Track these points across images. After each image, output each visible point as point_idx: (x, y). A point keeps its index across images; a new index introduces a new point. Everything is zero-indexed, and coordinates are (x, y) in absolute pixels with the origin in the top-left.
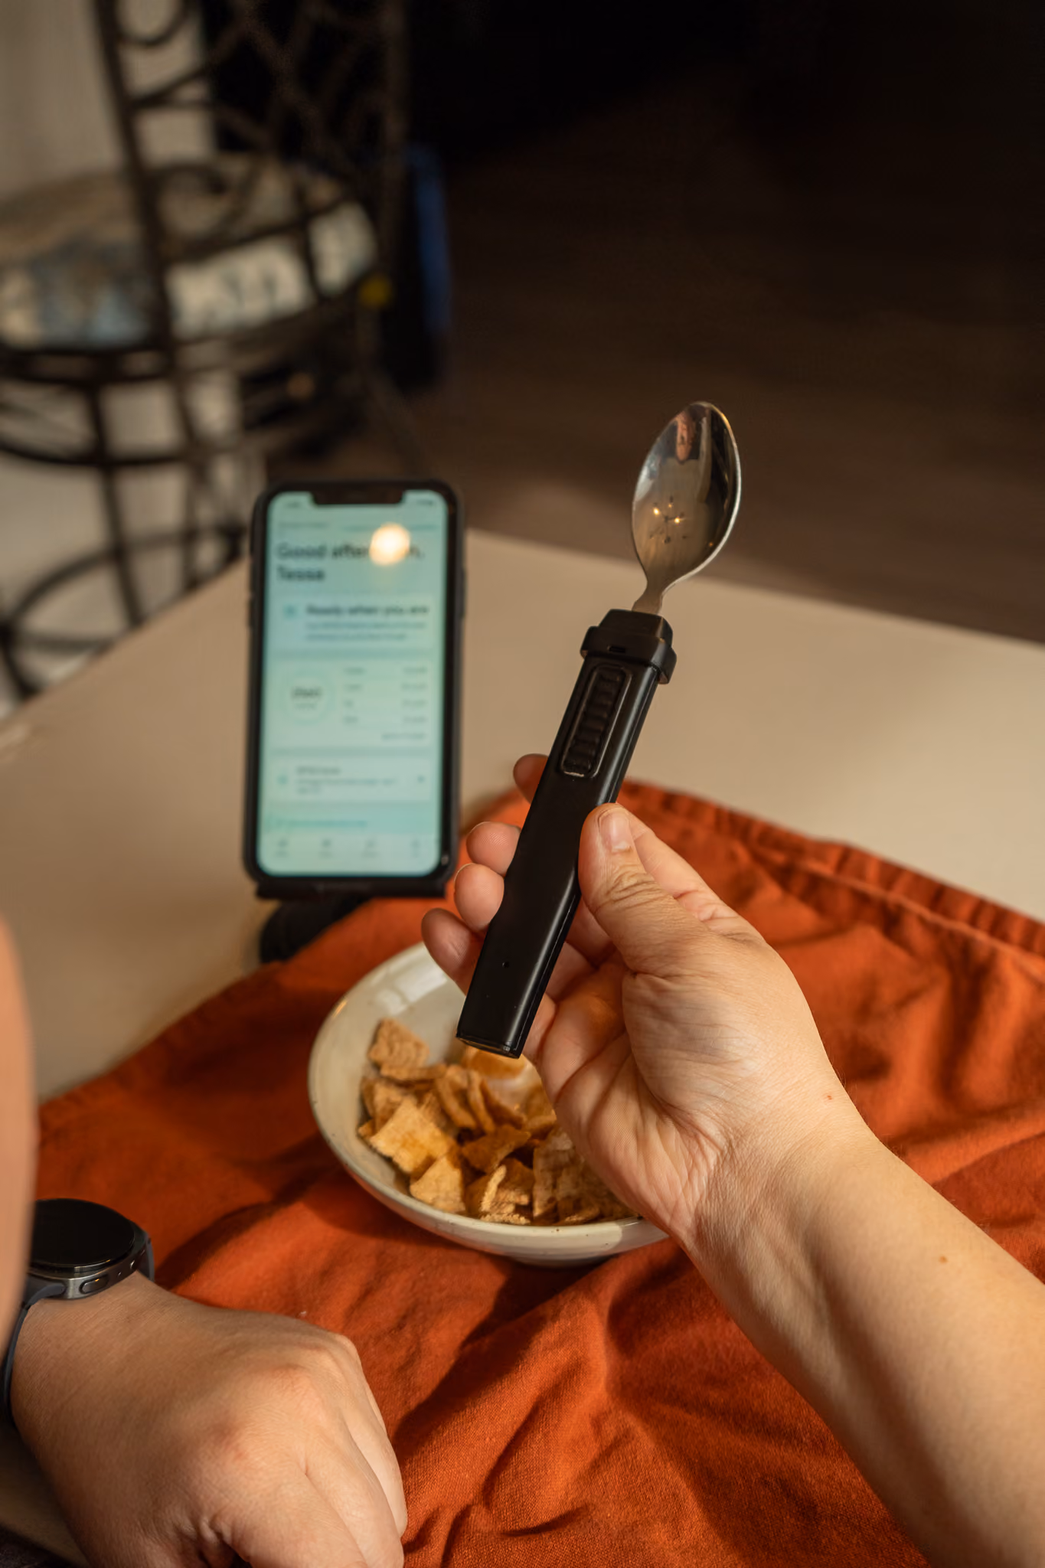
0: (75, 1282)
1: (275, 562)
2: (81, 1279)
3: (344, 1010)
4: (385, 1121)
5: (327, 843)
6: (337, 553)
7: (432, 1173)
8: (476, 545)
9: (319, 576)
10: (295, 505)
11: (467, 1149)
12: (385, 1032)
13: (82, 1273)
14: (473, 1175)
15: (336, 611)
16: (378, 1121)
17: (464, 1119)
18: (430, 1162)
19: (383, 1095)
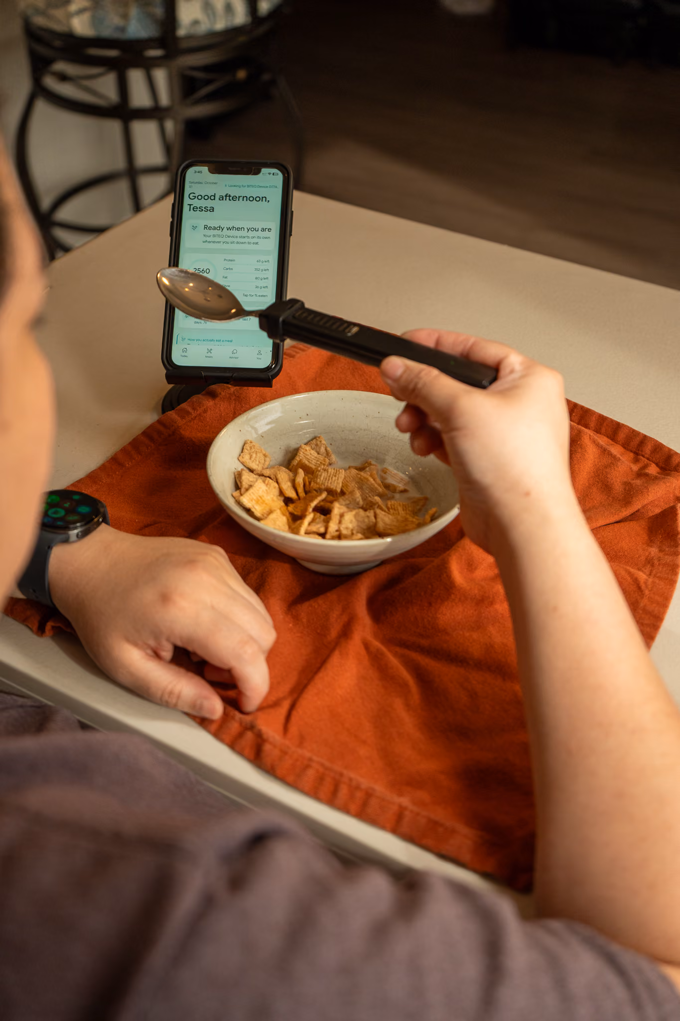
0: (74, 533)
1: (187, 201)
2: (76, 531)
3: (224, 434)
4: (247, 490)
5: (210, 351)
6: (221, 198)
7: (272, 516)
8: (297, 196)
9: (212, 209)
10: (200, 172)
11: (291, 508)
12: (247, 446)
13: (76, 528)
14: (295, 519)
15: (220, 228)
16: (243, 490)
17: (291, 494)
18: (271, 512)
19: (247, 478)
